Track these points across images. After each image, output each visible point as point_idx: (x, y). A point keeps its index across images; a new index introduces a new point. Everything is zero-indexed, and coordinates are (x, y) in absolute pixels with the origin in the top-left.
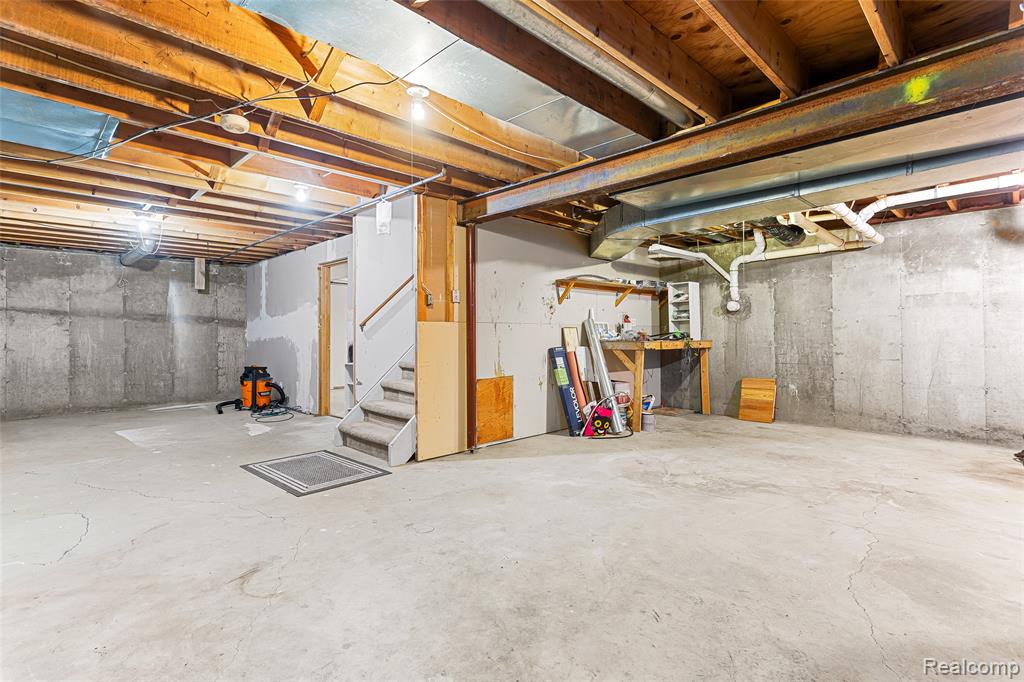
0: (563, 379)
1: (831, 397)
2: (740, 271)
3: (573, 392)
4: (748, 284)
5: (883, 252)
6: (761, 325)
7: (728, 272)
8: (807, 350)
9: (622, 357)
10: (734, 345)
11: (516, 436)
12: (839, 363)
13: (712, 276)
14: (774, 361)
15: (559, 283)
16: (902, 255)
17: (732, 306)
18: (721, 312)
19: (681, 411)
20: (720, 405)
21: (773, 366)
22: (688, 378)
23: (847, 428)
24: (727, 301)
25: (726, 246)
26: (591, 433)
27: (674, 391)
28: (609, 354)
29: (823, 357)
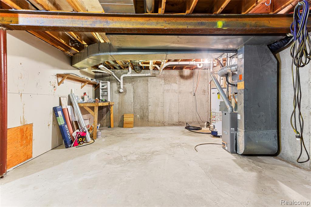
0: (61, 121)
1: (148, 118)
2: (123, 79)
3: (66, 127)
4: (125, 84)
5: (159, 78)
6: (129, 97)
7: (120, 79)
8: (142, 105)
9: (88, 109)
10: (121, 104)
11: (34, 156)
12: (150, 108)
13: (114, 80)
14: (133, 108)
15: (58, 76)
16: (163, 79)
17: (121, 90)
18: (117, 92)
19: (104, 127)
20: (117, 124)
21: (133, 110)
22: (105, 116)
23: (151, 126)
24: (119, 89)
25: (119, 70)
26: (77, 144)
27: (100, 121)
28: (82, 108)
29: (146, 107)
